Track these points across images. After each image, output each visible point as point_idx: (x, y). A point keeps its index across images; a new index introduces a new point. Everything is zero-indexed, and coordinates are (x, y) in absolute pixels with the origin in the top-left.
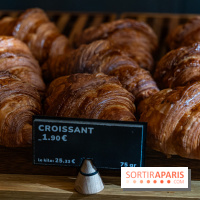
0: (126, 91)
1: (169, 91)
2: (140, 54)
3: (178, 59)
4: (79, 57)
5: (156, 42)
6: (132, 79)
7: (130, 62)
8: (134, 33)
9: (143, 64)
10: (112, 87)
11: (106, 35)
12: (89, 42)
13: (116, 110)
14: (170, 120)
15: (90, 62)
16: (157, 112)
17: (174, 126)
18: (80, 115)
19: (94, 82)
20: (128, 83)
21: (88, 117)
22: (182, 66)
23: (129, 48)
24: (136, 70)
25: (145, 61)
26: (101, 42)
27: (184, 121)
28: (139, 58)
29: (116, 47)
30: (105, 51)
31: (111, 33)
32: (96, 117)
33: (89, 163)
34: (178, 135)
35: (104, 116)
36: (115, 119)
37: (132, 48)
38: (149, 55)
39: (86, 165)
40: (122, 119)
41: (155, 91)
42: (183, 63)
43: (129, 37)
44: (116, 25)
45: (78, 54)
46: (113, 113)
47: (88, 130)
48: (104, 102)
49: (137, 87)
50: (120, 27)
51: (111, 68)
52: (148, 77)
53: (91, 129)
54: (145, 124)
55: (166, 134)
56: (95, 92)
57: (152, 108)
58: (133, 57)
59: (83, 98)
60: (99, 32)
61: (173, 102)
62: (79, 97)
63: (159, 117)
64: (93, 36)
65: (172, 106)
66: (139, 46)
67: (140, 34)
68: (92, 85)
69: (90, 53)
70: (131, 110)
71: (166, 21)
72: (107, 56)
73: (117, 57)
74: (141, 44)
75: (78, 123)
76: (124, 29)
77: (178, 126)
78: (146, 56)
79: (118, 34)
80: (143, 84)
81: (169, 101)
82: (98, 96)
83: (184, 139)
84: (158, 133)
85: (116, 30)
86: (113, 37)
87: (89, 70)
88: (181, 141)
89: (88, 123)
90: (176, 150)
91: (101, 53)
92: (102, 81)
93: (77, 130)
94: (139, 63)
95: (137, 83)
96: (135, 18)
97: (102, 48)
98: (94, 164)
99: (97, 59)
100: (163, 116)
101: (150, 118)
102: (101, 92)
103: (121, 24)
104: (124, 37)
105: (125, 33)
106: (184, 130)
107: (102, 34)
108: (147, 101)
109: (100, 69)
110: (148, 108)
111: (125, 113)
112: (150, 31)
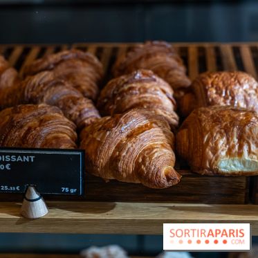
0: (66, 120)
1: (108, 118)
2: (86, 83)
3: (118, 87)
4: (24, 88)
5: (102, 72)
6: (75, 108)
7: (73, 92)
8: (80, 63)
9: (88, 94)
10: (53, 117)
11: (52, 66)
12: (34, 74)
13: (57, 138)
14: (107, 147)
15: (35, 93)
16: (94, 139)
17: (111, 152)
18: (23, 144)
19: (36, 113)
20: (71, 112)
21: (30, 147)
22: (122, 94)
23: (74, 78)
24: (78, 99)
25: (90, 90)
26: (46, 73)
27: (120, 147)
28: (84, 88)
29: (60, 77)
30: (49, 82)
31: (57, 64)
32: (38, 145)
33: (33, 190)
34: (114, 160)
35: (46, 144)
36: (55, 147)
37: (78, 78)
38: (94, 84)
39: (30, 191)
40: (63, 147)
41: (97, 118)
42: (123, 91)
43: (74, 67)
44: (61, 56)
45: (24, 85)
46: (54, 142)
47: (30, 159)
48: (45, 131)
49: (80, 115)
50: (66, 58)
51: (55, 98)
52: (91, 105)
53: (32, 157)
54: (83, 151)
55: (103, 160)
56: (37, 122)
57: (90, 136)
58: (77, 87)
59: (26, 128)
60: (46, 64)
61: (109, 129)
62: (22, 127)
63: (96, 144)
64: (40, 68)
65: (108, 133)
66: (84, 75)
67: (86, 64)
68: (34, 115)
69: (34, 84)
70: (72, 139)
71: (115, 50)
72: (51, 86)
73: (60, 87)
74: (87, 74)
75: (20, 152)
76: (69, 59)
77: (114, 152)
78: (91, 85)
79: (64, 65)
80: (86, 112)
81: (106, 128)
82: (40, 126)
83: (120, 164)
84: (95, 160)
85: (62, 61)
86: (59, 68)
87: (34, 101)
88: (117, 166)
89: (30, 152)
90: (114, 175)
91: (45, 84)
92: (43, 111)
93: (19, 158)
94: (83, 93)
95: (80, 111)
96: (85, 50)
97: (46, 80)
98: (37, 191)
99: (42, 90)
100: (100, 143)
101: (88, 145)
102: (42, 122)
103: (66, 55)
104: (70, 67)
105: (71, 64)
106: (120, 155)
107: (49, 66)
108: (87, 129)
109: (45, 99)
110: (87, 136)
111: (65, 141)
112: (96, 60)
